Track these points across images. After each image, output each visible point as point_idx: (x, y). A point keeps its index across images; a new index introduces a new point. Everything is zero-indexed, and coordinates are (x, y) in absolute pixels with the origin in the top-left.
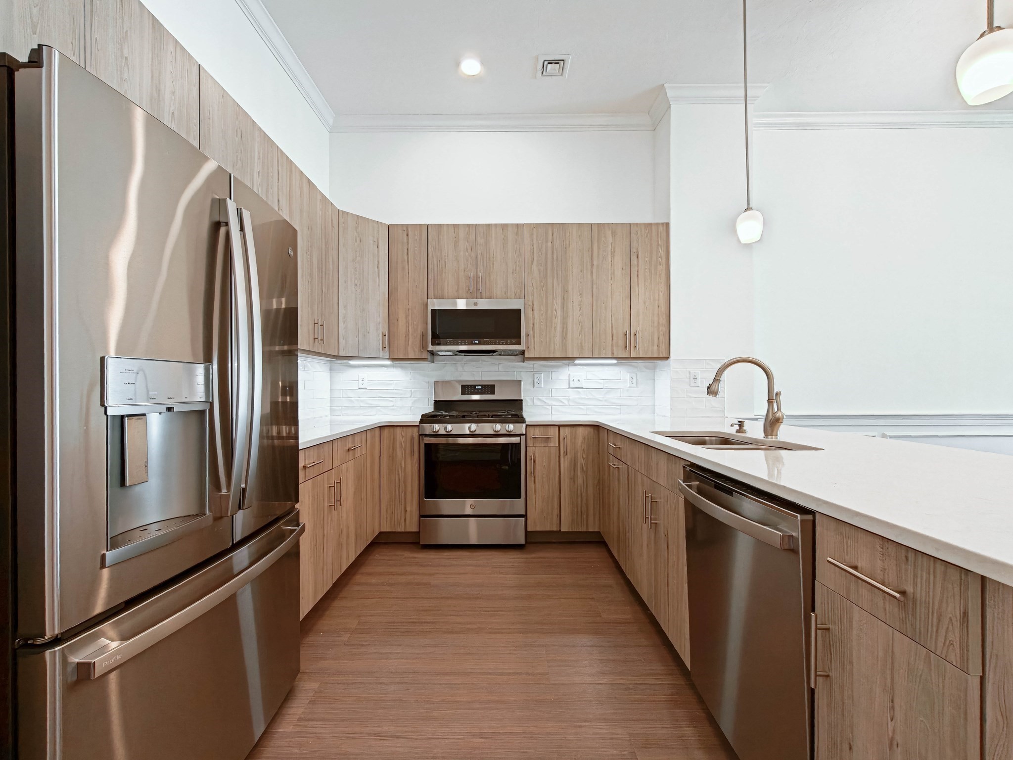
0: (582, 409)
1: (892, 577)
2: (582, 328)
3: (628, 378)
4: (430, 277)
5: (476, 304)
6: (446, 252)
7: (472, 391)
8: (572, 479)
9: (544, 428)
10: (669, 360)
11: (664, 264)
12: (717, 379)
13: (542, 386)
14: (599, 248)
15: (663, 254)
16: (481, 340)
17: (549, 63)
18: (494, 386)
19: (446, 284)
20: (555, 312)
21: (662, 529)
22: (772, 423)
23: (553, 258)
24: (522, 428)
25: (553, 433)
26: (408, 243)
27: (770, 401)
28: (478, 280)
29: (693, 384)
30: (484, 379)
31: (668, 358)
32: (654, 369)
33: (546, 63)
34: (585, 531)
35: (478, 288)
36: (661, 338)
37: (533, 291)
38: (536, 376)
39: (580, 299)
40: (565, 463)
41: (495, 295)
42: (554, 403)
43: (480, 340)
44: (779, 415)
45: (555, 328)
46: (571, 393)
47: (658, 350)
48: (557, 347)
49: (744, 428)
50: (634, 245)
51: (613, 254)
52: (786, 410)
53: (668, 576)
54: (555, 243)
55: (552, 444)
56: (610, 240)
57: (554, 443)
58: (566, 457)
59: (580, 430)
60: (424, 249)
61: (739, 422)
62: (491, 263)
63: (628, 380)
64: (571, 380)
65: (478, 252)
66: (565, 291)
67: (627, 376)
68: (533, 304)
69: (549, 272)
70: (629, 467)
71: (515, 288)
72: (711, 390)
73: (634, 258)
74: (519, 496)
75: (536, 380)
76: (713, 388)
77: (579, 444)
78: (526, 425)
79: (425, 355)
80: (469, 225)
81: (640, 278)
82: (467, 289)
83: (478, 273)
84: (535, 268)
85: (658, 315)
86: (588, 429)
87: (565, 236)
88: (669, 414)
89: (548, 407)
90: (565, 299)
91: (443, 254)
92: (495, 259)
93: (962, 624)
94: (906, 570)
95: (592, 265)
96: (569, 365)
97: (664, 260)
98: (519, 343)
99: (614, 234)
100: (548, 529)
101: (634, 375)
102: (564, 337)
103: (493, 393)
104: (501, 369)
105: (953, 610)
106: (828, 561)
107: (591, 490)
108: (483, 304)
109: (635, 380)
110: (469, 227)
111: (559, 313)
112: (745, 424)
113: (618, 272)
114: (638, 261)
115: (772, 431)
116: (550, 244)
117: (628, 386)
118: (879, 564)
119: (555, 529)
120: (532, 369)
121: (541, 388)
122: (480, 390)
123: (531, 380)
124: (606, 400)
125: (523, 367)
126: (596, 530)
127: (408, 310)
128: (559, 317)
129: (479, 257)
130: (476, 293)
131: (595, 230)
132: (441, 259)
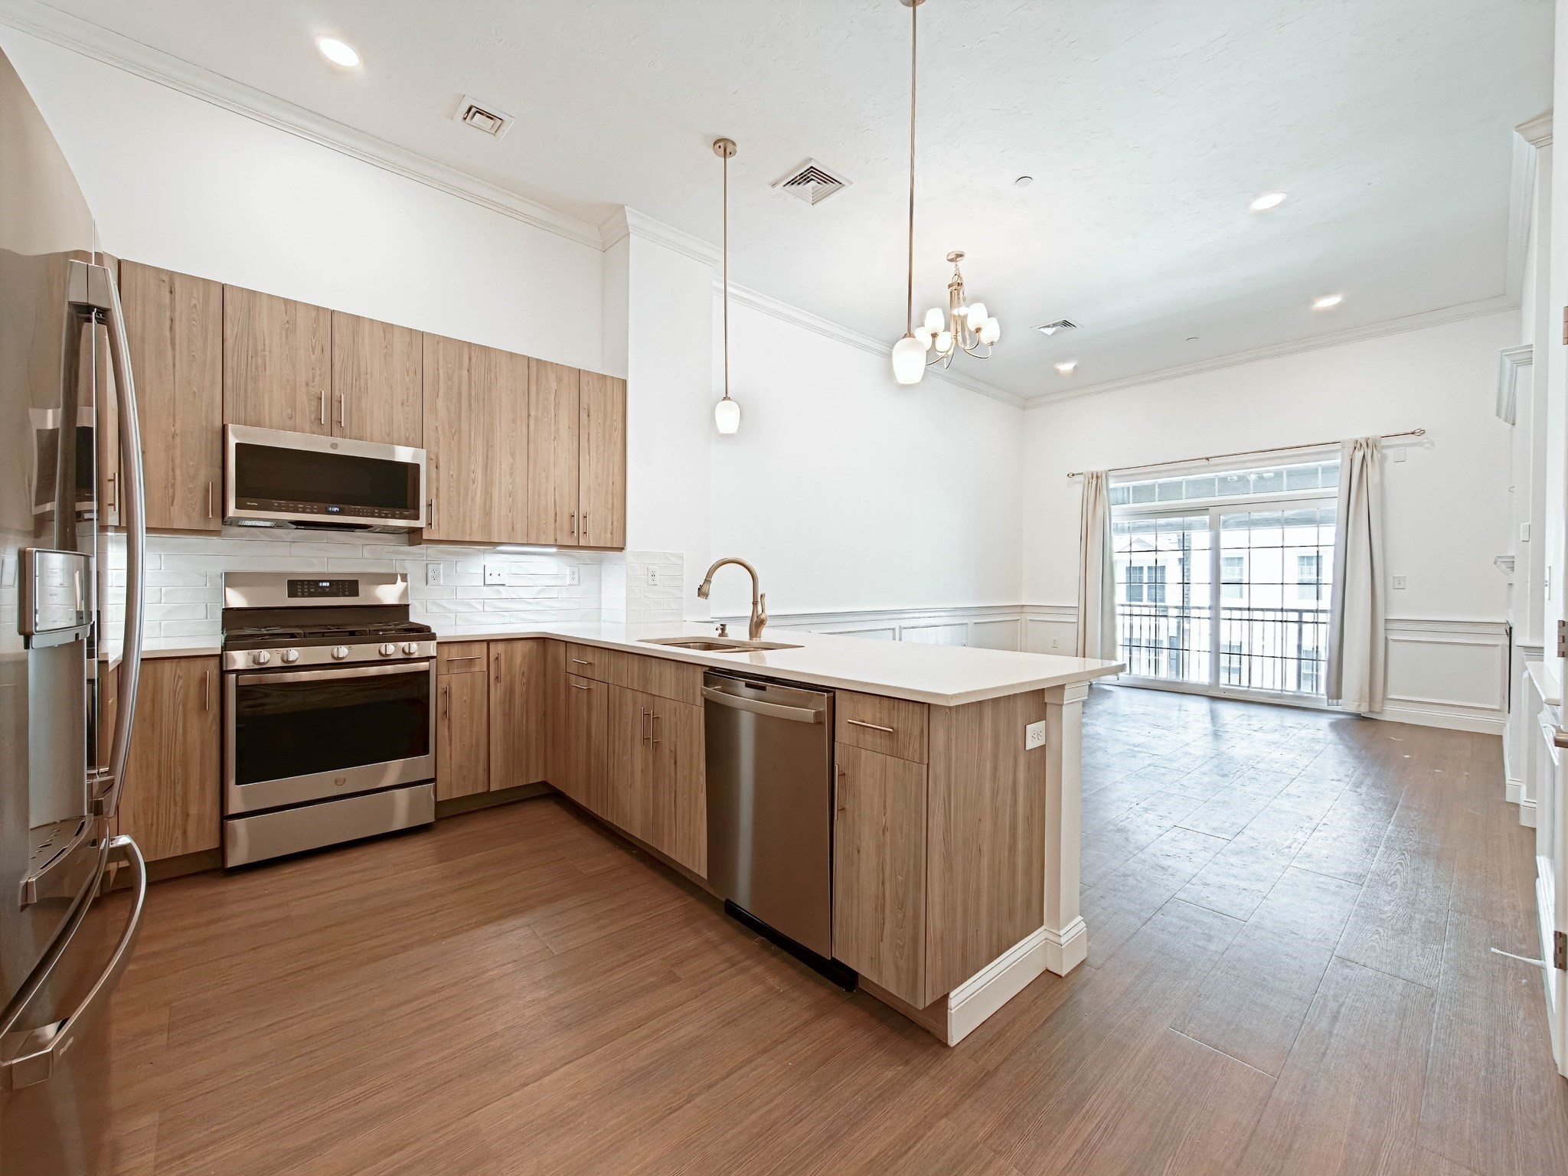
0: (504, 616)
1: (886, 721)
2: (513, 501)
3: (568, 573)
4: (229, 382)
5: (334, 446)
6: (267, 343)
7: (312, 590)
8: (508, 715)
9: (465, 646)
10: (624, 551)
11: (620, 431)
12: (707, 581)
13: (442, 583)
14: (538, 393)
15: (618, 417)
16: (346, 507)
17: (477, 112)
18: (356, 582)
19: (267, 403)
20: (473, 476)
21: (666, 747)
22: (757, 624)
23: (470, 395)
24: (431, 648)
25: (479, 651)
26: (173, 309)
27: (755, 603)
28: (336, 405)
29: (651, 582)
30: (331, 570)
31: (623, 549)
32: (600, 562)
33: (474, 110)
34: (524, 784)
35: (335, 418)
36: (615, 524)
37: (438, 438)
38: (431, 567)
39: (512, 460)
40: (496, 694)
41: (369, 434)
42: (460, 609)
43: (342, 506)
44: (763, 616)
45: (473, 499)
46: (488, 592)
47: (612, 538)
48: (475, 526)
49: (726, 632)
50: (584, 399)
51: (557, 405)
52: (770, 610)
53: (675, 795)
54: (473, 372)
55: (477, 669)
56: (554, 385)
57: (480, 667)
58: (498, 685)
59: (519, 645)
60: (214, 327)
61: (722, 625)
62: (362, 382)
63: (568, 576)
64: (487, 574)
65: (336, 359)
66: (489, 446)
67: (567, 571)
68: (437, 458)
69: (464, 414)
70: (611, 686)
71: (407, 429)
72: (702, 592)
73: (584, 416)
74: (426, 751)
75: (430, 574)
76: (704, 589)
77: (518, 666)
78: (438, 643)
79: (215, 524)
80: (318, 308)
81: (591, 442)
82: (313, 417)
83: (337, 393)
84: (440, 403)
85: (613, 494)
86: (530, 643)
87: (490, 365)
88: (624, 620)
89: (450, 615)
90: (490, 457)
91: (260, 347)
92: (369, 376)
93: (920, 736)
94: (894, 714)
95: (529, 415)
96: (484, 552)
97: (620, 426)
98: (417, 518)
99: (559, 380)
100: (470, 793)
101: (576, 569)
102: (487, 513)
103: (355, 593)
104: (366, 555)
105: (916, 732)
106: (849, 723)
107: (533, 726)
108: (347, 447)
109: (576, 576)
110: (318, 311)
111: (479, 477)
112: (727, 627)
113: (564, 432)
114: (589, 421)
115: (757, 633)
116: (465, 372)
117: (568, 583)
118: (878, 715)
119: (480, 790)
120: (423, 557)
121: (439, 585)
122: (327, 590)
123: (422, 574)
124: (537, 603)
125: (409, 553)
126: (540, 780)
127: (173, 437)
128: (480, 484)
129: (337, 367)
130: (334, 426)
131: (535, 368)
132: (256, 355)
